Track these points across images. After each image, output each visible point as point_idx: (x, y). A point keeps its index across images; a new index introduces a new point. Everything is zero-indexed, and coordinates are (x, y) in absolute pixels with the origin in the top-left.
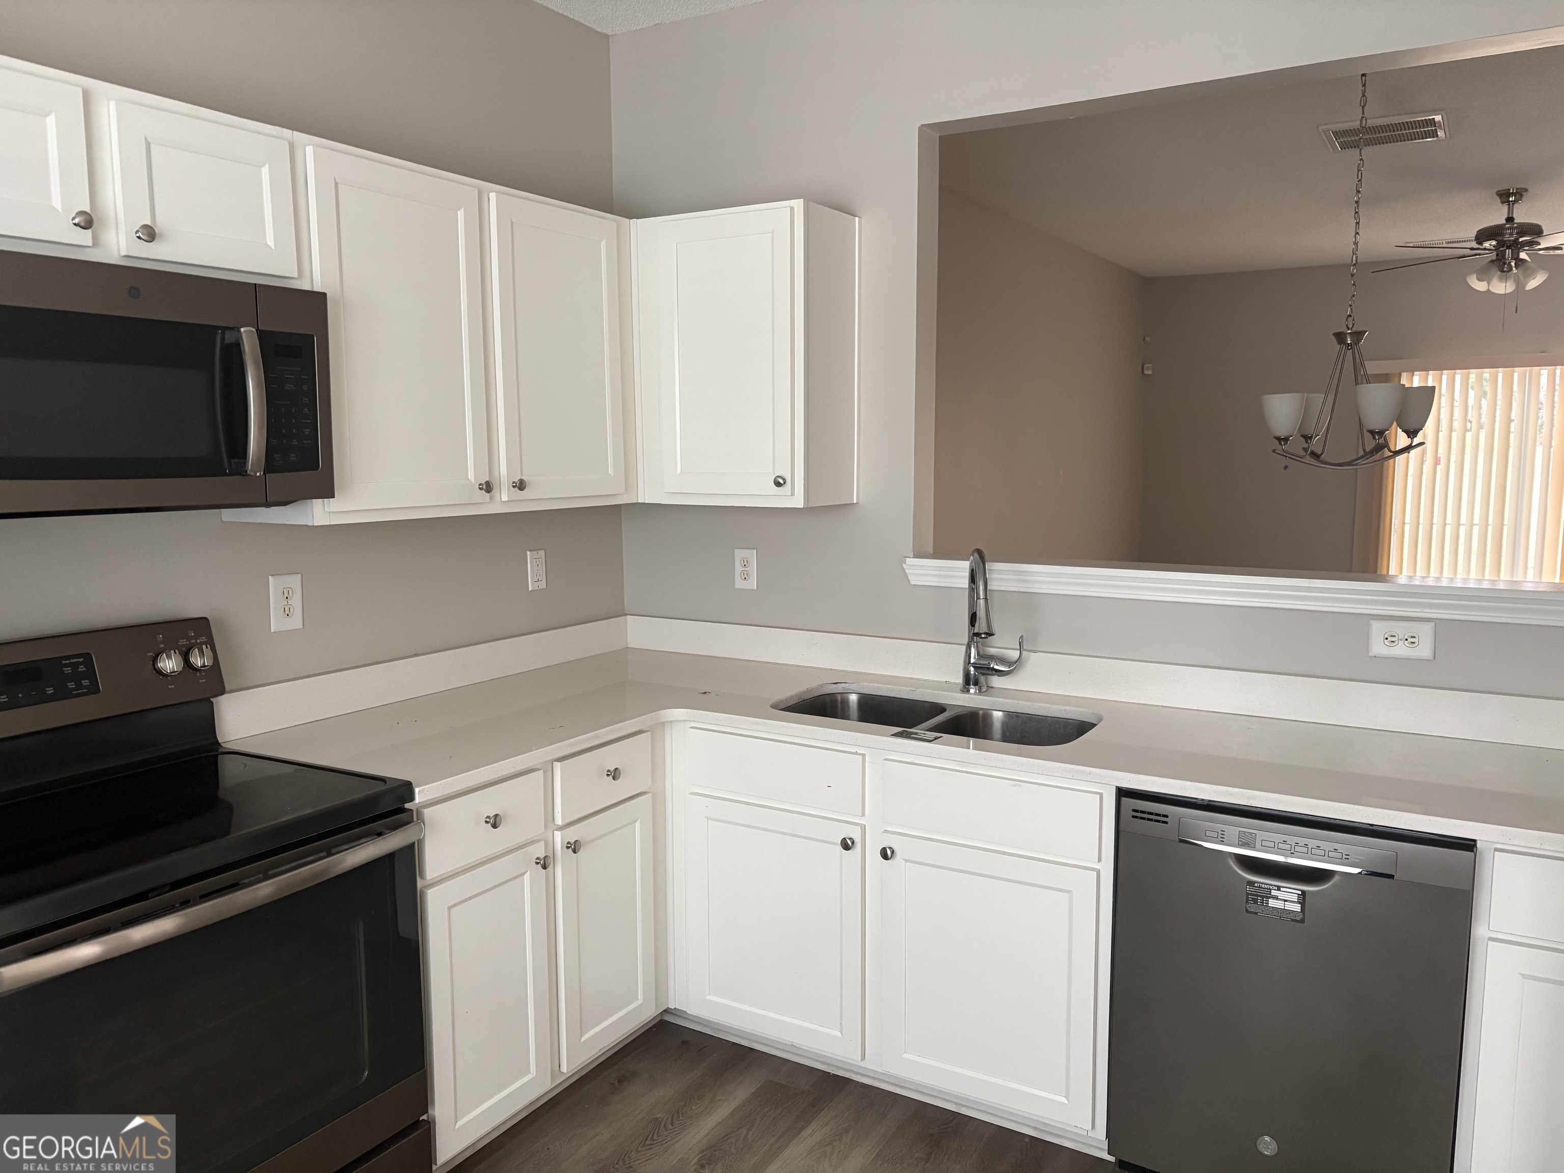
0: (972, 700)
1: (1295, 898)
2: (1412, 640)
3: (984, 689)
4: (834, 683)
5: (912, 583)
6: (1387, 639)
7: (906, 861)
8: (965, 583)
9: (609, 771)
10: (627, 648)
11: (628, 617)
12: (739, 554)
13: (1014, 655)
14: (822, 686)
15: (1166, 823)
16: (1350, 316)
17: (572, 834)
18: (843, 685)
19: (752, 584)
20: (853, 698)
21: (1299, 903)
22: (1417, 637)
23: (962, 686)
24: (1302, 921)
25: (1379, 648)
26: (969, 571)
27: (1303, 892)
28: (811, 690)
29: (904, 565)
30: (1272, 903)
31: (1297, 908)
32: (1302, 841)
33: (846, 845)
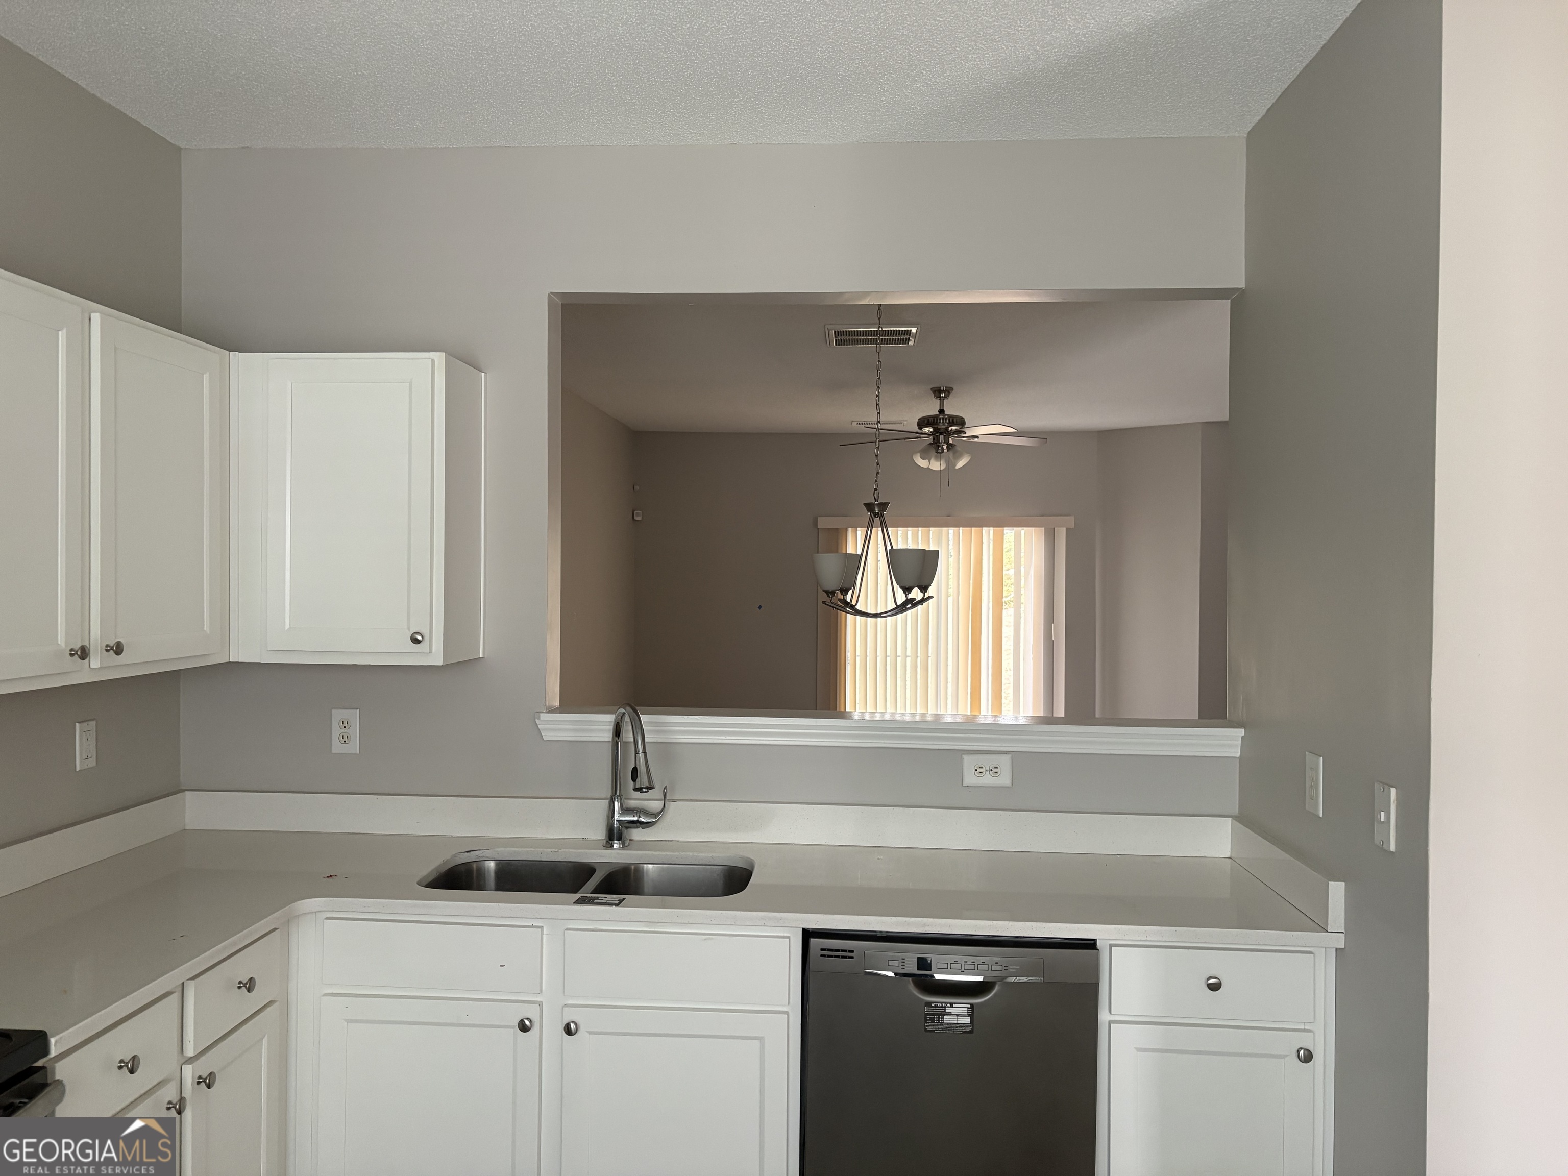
0: (616, 855)
1: (965, 1012)
2: (995, 770)
3: (627, 843)
4: (467, 852)
5: (545, 738)
6: (976, 770)
7: (590, 1033)
8: (608, 736)
9: (240, 982)
10: (185, 829)
11: (187, 792)
12: (338, 715)
13: (656, 805)
14: (455, 856)
15: (852, 957)
16: (876, 489)
17: (203, 1068)
18: (477, 853)
19: (354, 747)
20: (492, 865)
21: (969, 1015)
22: (999, 768)
23: (605, 842)
24: (971, 1032)
25: (970, 779)
26: (614, 725)
27: (972, 1005)
28: (446, 861)
29: (536, 720)
30: (947, 1019)
31: (967, 1020)
32: (970, 959)
33: (524, 1028)
